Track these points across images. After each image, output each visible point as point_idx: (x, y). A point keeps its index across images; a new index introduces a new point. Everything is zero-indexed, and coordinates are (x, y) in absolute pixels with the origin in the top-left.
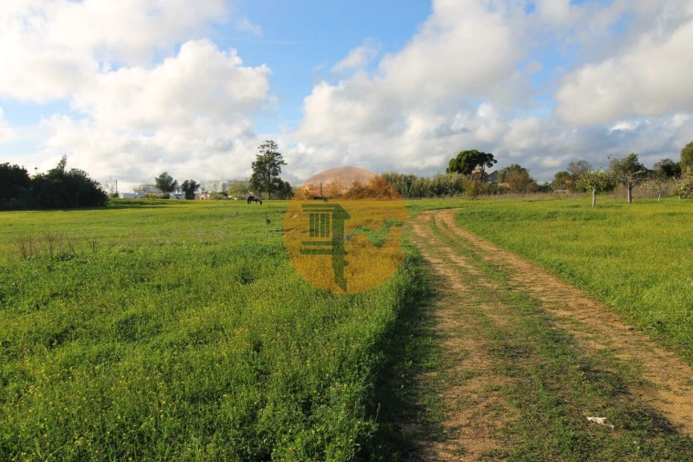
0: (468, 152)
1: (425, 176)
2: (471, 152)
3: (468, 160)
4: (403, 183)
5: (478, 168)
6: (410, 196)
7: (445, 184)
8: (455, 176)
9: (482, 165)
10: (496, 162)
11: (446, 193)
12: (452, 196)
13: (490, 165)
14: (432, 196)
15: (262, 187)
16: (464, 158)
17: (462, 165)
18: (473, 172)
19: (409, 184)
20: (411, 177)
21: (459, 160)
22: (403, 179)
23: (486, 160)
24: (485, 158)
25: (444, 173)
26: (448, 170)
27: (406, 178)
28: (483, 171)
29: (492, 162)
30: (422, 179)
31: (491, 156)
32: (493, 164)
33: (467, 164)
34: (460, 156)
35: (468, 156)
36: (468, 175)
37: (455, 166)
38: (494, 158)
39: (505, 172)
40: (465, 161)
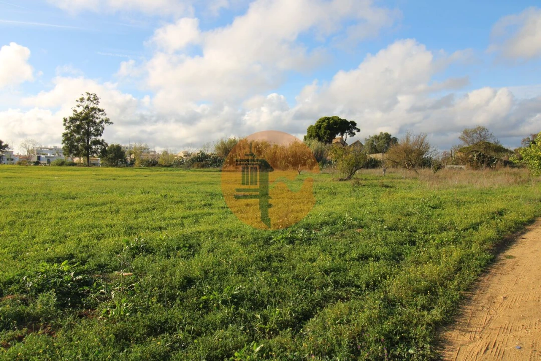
0: (328, 119)
2: (333, 118)
3: (329, 127)
5: (338, 136)
8: (315, 144)
9: (342, 135)
10: (359, 130)
13: (352, 134)
15: (77, 149)
16: (325, 124)
17: (323, 131)
18: (334, 141)
21: (318, 127)
23: (348, 129)
24: (347, 126)
26: (306, 138)
28: (344, 143)
29: (355, 131)
31: (354, 124)
32: (356, 133)
33: (328, 132)
34: (320, 122)
35: (329, 122)
36: (328, 145)
37: (314, 134)
38: (357, 127)
39: (373, 141)
40: (326, 128)
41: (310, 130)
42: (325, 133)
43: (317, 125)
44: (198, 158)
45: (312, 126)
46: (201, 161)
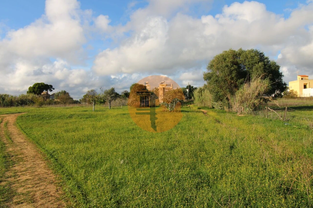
0: (39, 84)
1: (14, 95)
2: (41, 84)
5: (45, 92)
6: (4, 106)
7: (26, 100)
8: (31, 95)
9: (47, 90)
10: (54, 89)
11: (26, 104)
12: (29, 105)
14: (17, 106)
16: (37, 86)
17: (36, 90)
18: (42, 94)
19: (4, 99)
20: (5, 95)
21: (34, 87)
23: (49, 88)
24: (48, 87)
25: (25, 94)
26: (28, 92)
27: (2, 96)
28: (47, 93)
29: (52, 89)
30: (12, 96)
31: (51, 86)
32: (53, 90)
33: (39, 90)
34: (35, 85)
35: (39, 85)
36: (39, 95)
37: (32, 91)
38: (53, 87)
39: (59, 94)
40: (38, 88)
41: (30, 88)
42: (37, 90)
43: (33, 87)
45: (31, 87)
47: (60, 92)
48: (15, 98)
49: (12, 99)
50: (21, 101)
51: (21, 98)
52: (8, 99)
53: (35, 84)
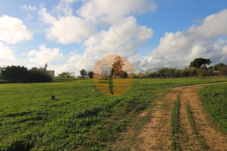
0: (198, 59)
1: (180, 69)
2: (200, 59)
3: (199, 62)
4: (170, 71)
5: (203, 65)
6: (173, 77)
7: (189, 72)
8: (193, 68)
9: (205, 64)
10: (211, 62)
11: (189, 76)
12: (192, 77)
13: (209, 64)
14: (183, 77)
16: (197, 61)
17: (196, 63)
18: (201, 67)
19: (173, 72)
20: (174, 69)
22: (170, 70)
23: (207, 62)
25: (188, 68)
26: (190, 66)
27: (172, 70)
28: (205, 67)
29: (209, 63)
30: (179, 70)
31: (209, 60)
33: (199, 64)
36: (199, 68)
37: (193, 65)
38: (210, 61)
39: (216, 66)
40: (197, 62)
41: (191, 63)
42: (197, 64)
43: (194, 62)
44: (152, 75)
45: (192, 62)
46: (153, 76)
47: (217, 65)
48: (181, 70)
49: (179, 72)
50: (185, 73)
51: (185, 71)
52: (176, 72)
53: (195, 59)
